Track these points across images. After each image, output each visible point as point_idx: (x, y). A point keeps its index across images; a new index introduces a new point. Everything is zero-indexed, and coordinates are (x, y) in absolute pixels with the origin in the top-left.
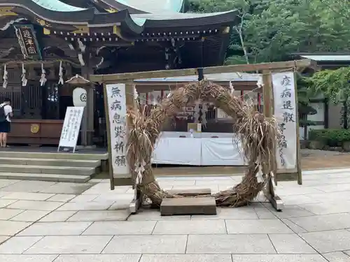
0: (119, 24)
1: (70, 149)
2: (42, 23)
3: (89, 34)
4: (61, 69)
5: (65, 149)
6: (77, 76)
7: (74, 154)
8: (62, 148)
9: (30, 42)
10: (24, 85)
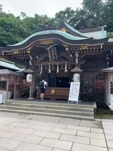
0: (104, 44)
1: (75, 102)
2: (65, 46)
3: (87, 49)
4: (66, 65)
5: (71, 102)
6: (76, 68)
7: (77, 105)
8: (70, 102)
9: (53, 54)
10: (49, 72)
